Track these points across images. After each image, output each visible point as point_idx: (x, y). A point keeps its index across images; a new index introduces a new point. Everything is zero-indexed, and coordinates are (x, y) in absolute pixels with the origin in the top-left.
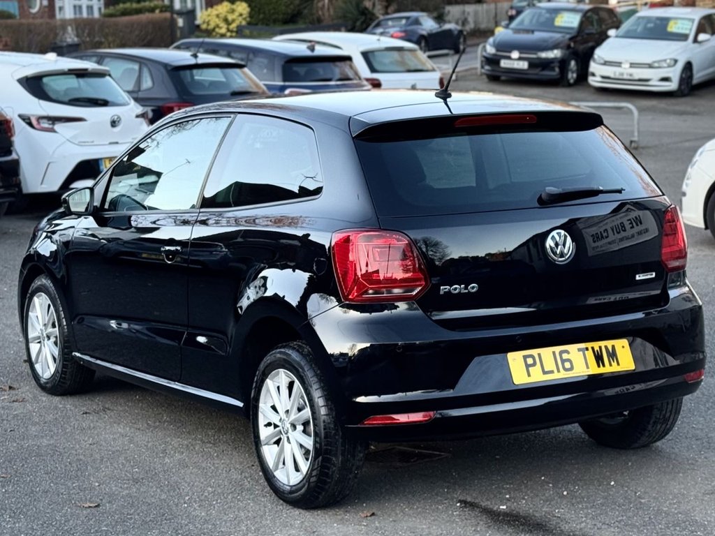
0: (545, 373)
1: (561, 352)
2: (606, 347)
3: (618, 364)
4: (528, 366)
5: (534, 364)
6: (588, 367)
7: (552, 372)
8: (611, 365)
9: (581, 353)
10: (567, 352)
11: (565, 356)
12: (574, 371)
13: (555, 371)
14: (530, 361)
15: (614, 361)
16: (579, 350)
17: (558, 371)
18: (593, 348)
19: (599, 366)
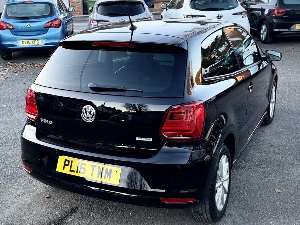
0: (71, 171)
1: (82, 164)
2: (107, 169)
3: (109, 179)
4: (65, 165)
5: (68, 165)
6: (92, 175)
7: (74, 171)
8: (105, 178)
9: (92, 167)
10: (85, 165)
11: (83, 166)
12: (84, 175)
13: (76, 171)
14: (67, 163)
15: (107, 177)
16: (92, 166)
17: (77, 172)
18: (99, 167)
19: (98, 177)
